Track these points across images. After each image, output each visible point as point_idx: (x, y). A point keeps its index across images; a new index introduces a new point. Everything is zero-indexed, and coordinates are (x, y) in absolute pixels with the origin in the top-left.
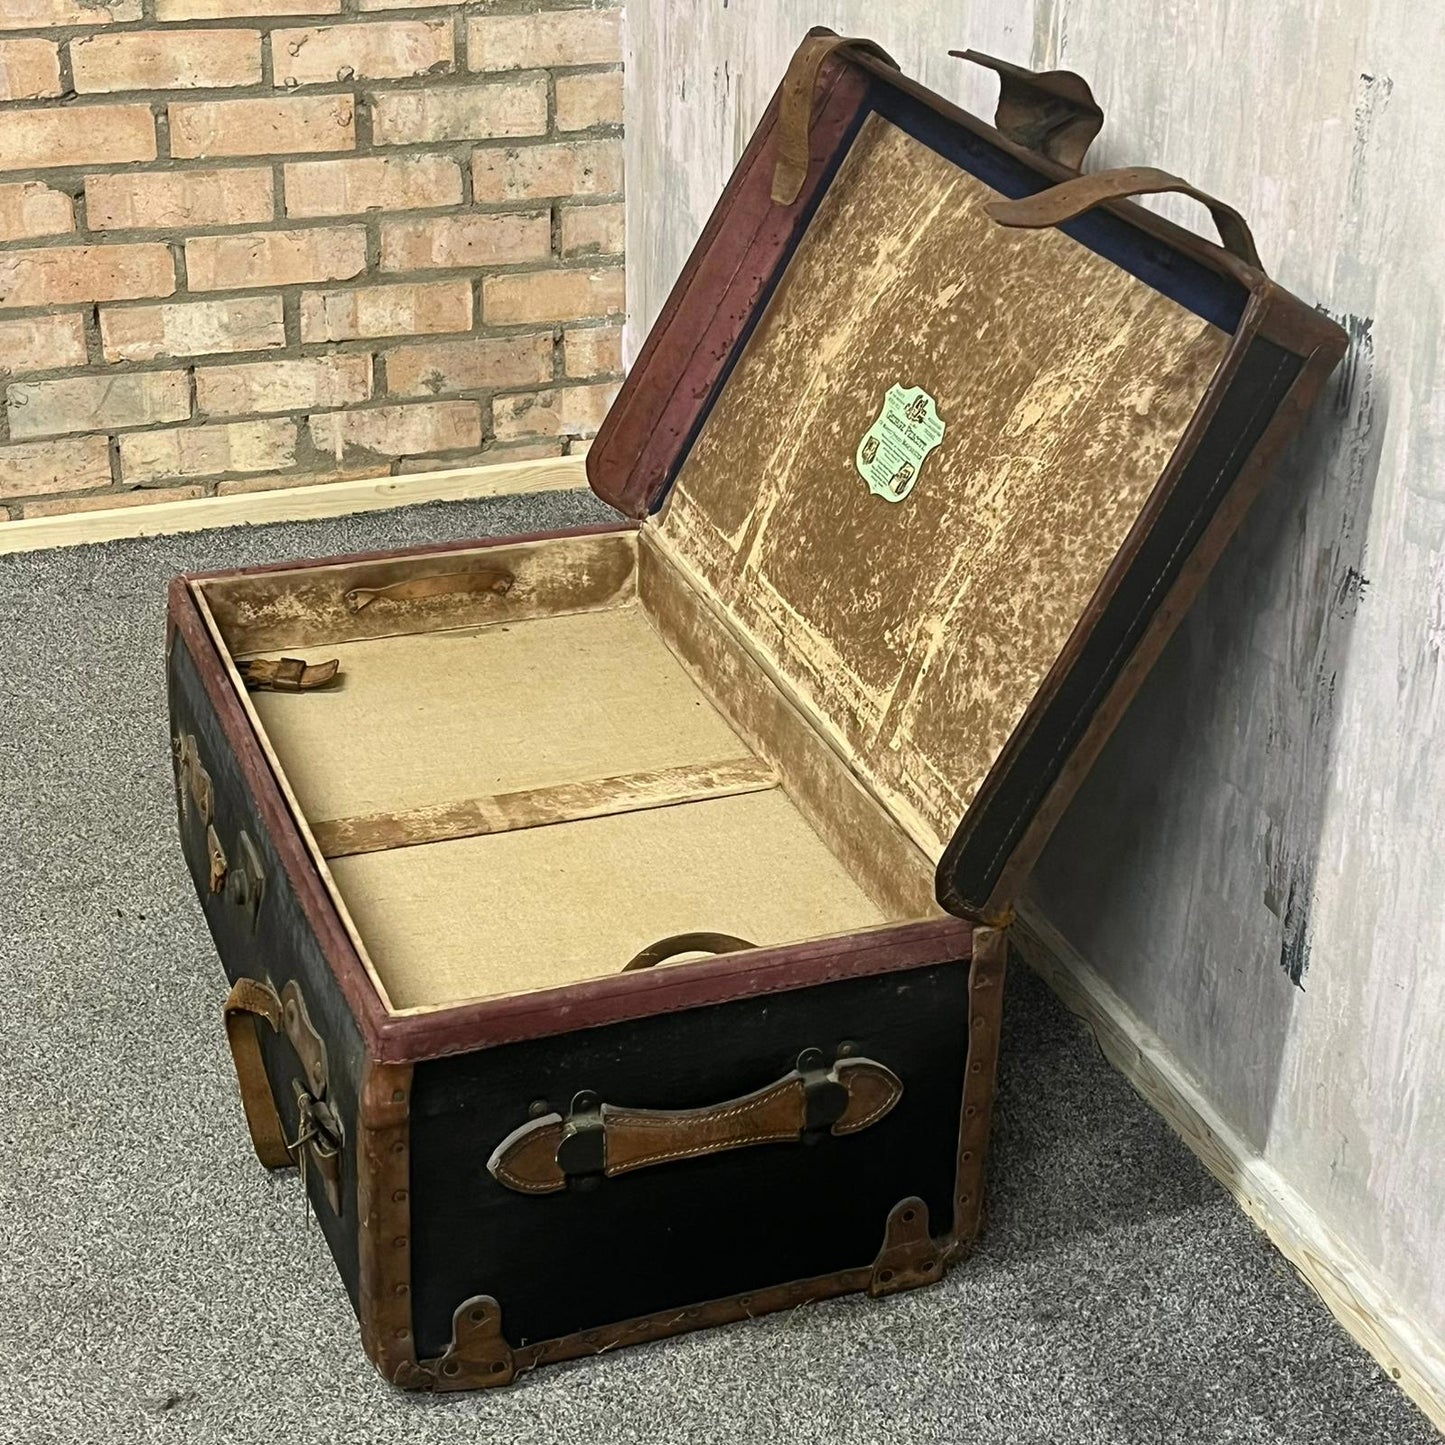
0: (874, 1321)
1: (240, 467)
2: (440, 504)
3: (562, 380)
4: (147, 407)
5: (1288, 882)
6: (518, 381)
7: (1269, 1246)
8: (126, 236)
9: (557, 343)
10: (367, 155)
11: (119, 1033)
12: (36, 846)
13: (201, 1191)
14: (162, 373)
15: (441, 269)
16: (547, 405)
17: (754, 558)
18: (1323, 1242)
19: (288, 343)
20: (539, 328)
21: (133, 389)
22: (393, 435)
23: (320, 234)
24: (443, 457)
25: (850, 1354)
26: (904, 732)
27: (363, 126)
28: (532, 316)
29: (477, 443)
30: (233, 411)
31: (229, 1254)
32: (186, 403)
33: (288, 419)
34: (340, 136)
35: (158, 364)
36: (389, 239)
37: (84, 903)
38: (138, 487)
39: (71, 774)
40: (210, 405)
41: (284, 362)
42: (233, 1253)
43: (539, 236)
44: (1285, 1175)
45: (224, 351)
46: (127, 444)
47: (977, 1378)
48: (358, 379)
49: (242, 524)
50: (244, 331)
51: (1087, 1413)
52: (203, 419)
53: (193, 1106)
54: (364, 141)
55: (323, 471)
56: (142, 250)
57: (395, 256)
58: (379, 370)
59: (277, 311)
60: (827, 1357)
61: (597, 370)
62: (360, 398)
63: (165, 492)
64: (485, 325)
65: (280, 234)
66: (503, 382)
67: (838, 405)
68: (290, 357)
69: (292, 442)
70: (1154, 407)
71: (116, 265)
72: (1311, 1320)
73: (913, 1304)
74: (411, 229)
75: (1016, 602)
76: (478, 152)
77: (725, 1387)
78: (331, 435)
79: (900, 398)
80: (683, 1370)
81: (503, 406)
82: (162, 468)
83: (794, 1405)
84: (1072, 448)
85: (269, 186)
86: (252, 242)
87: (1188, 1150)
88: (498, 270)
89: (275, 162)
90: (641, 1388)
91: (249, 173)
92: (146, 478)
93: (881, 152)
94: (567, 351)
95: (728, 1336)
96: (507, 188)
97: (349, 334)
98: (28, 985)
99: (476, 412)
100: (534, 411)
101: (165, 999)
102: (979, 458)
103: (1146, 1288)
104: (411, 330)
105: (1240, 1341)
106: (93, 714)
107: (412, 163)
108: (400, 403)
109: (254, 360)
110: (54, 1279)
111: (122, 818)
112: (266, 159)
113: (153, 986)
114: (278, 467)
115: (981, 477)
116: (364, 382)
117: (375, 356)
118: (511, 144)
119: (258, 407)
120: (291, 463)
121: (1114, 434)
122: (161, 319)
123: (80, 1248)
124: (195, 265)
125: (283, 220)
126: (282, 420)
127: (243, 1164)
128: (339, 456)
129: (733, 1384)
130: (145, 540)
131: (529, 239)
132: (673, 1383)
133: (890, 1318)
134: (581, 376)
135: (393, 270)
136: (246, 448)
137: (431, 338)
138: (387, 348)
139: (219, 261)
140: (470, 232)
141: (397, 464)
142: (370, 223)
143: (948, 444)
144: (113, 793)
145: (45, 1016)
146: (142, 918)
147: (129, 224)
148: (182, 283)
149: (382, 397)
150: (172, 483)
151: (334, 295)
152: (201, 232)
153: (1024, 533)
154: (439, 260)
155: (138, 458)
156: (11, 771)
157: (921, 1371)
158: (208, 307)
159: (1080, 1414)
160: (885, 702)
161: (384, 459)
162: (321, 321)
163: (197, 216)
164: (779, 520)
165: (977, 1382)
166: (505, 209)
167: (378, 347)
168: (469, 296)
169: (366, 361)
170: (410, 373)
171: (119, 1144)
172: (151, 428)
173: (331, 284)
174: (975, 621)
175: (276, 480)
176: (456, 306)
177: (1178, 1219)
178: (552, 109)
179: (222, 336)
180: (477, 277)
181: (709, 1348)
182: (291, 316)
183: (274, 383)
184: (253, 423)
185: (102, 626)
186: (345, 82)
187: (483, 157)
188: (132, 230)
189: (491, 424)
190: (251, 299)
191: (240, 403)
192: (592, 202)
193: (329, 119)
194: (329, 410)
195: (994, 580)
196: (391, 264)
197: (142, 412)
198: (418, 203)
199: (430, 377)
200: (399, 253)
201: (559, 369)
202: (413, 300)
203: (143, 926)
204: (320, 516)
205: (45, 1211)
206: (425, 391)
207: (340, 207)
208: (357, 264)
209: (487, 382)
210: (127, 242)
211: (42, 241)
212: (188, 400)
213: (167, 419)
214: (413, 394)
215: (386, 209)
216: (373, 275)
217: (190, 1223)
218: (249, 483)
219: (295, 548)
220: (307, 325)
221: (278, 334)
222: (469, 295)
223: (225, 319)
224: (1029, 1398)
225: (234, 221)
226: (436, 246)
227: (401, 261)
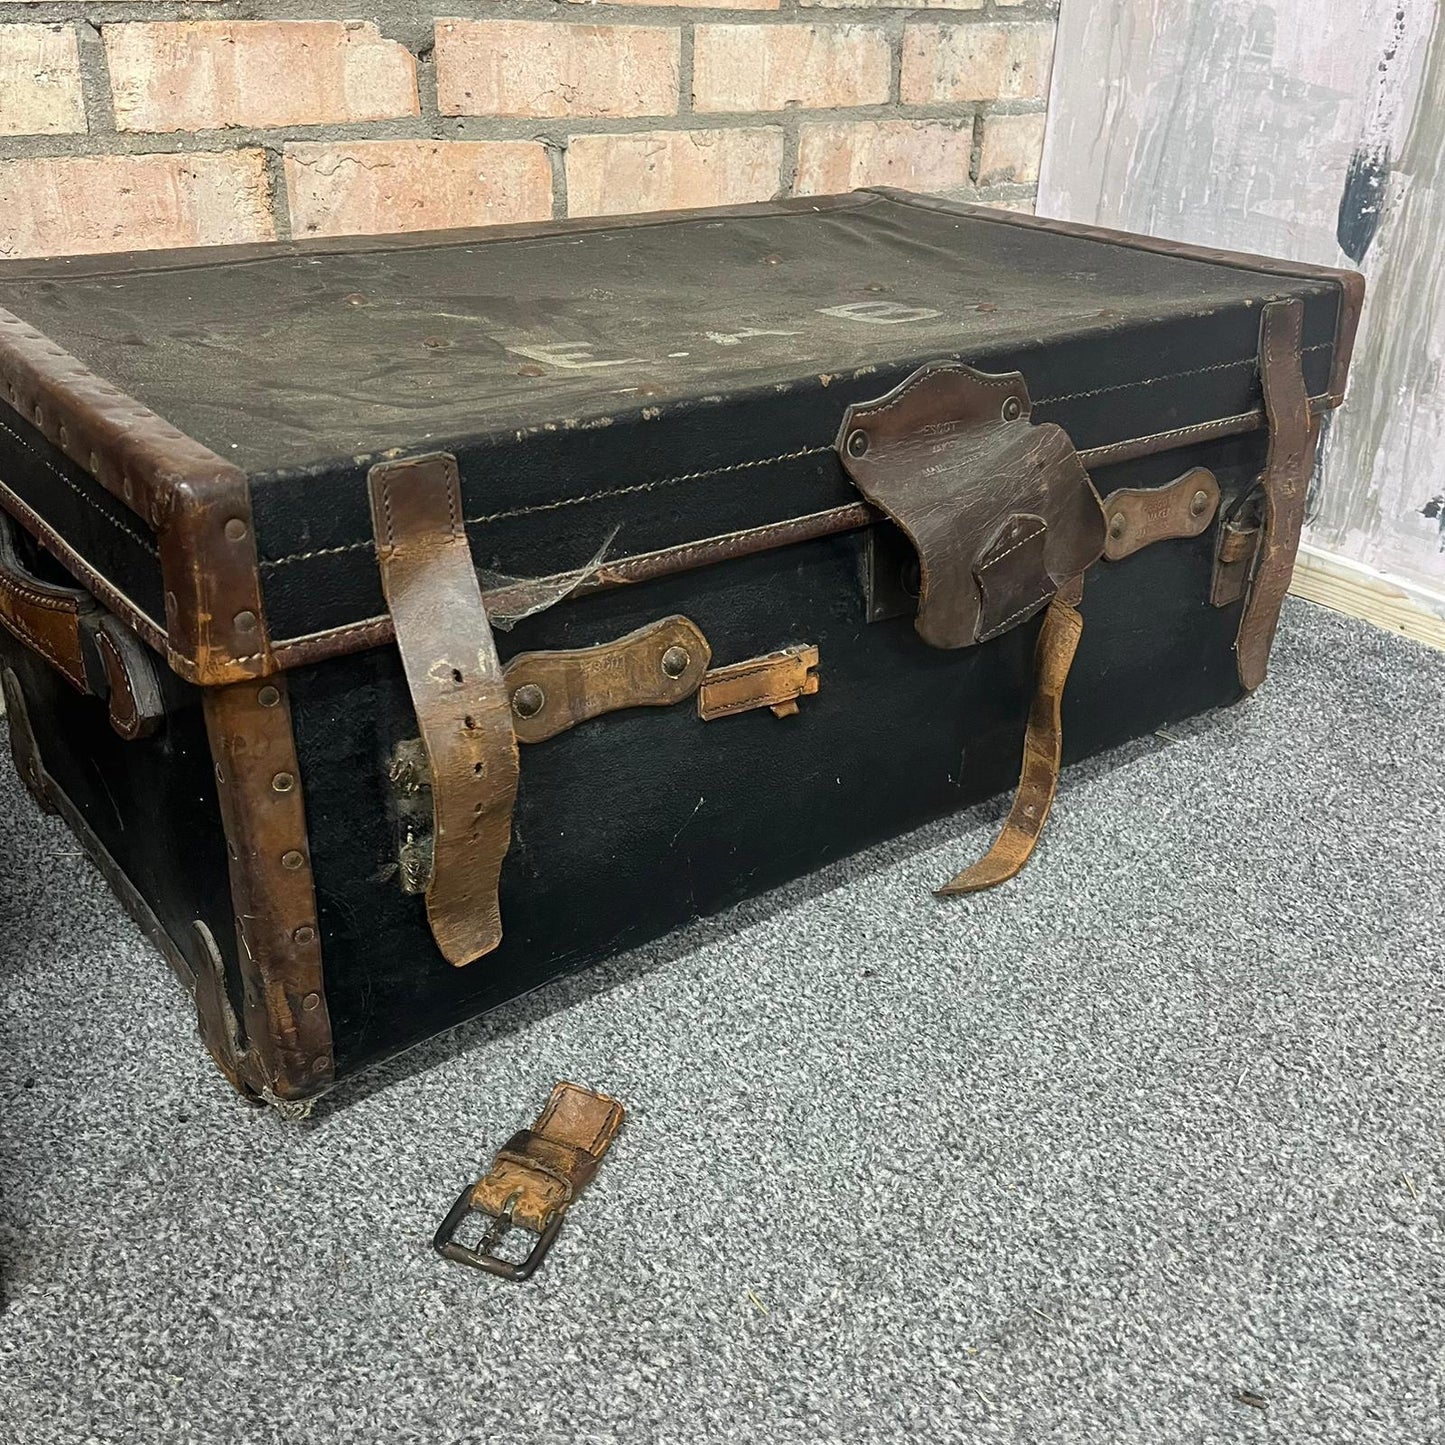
8: (490, 126)
10: (790, 20)
23: (731, 138)
36: (807, 151)
43: (959, 155)
56: (510, 153)
57: (811, 176)
65: (685, 136)
71: (474, 175)
74: (832, 137)
76: (913, 28)
85: (675, 59)
86: (651, 146)
89: (685, 19)
96: (935, 84)
107: (840, 37)
112: (674, 14)
118: (946, 19)
124: (579, 178)
125: (689, 117)
131: (949, 158)
135: (806, 195)
139: (609, 174)
140: (891, 144)
142: (788, 125)
147: (493, 108)
152: (591, 126)
163: (584, 101)
166: (931, 114)
187: (917, 35)
188: (501, 118)
192: (1017, 110)
196: (807, 187)
198: (841, 99)
200: (816, 170)
207: (756, 97)
208: (769, 185)
210: (491, 138)
211: (371, 129)
215: (806, 105)
225: (629, 112)
226: (855, 164)
227: (816, 184)
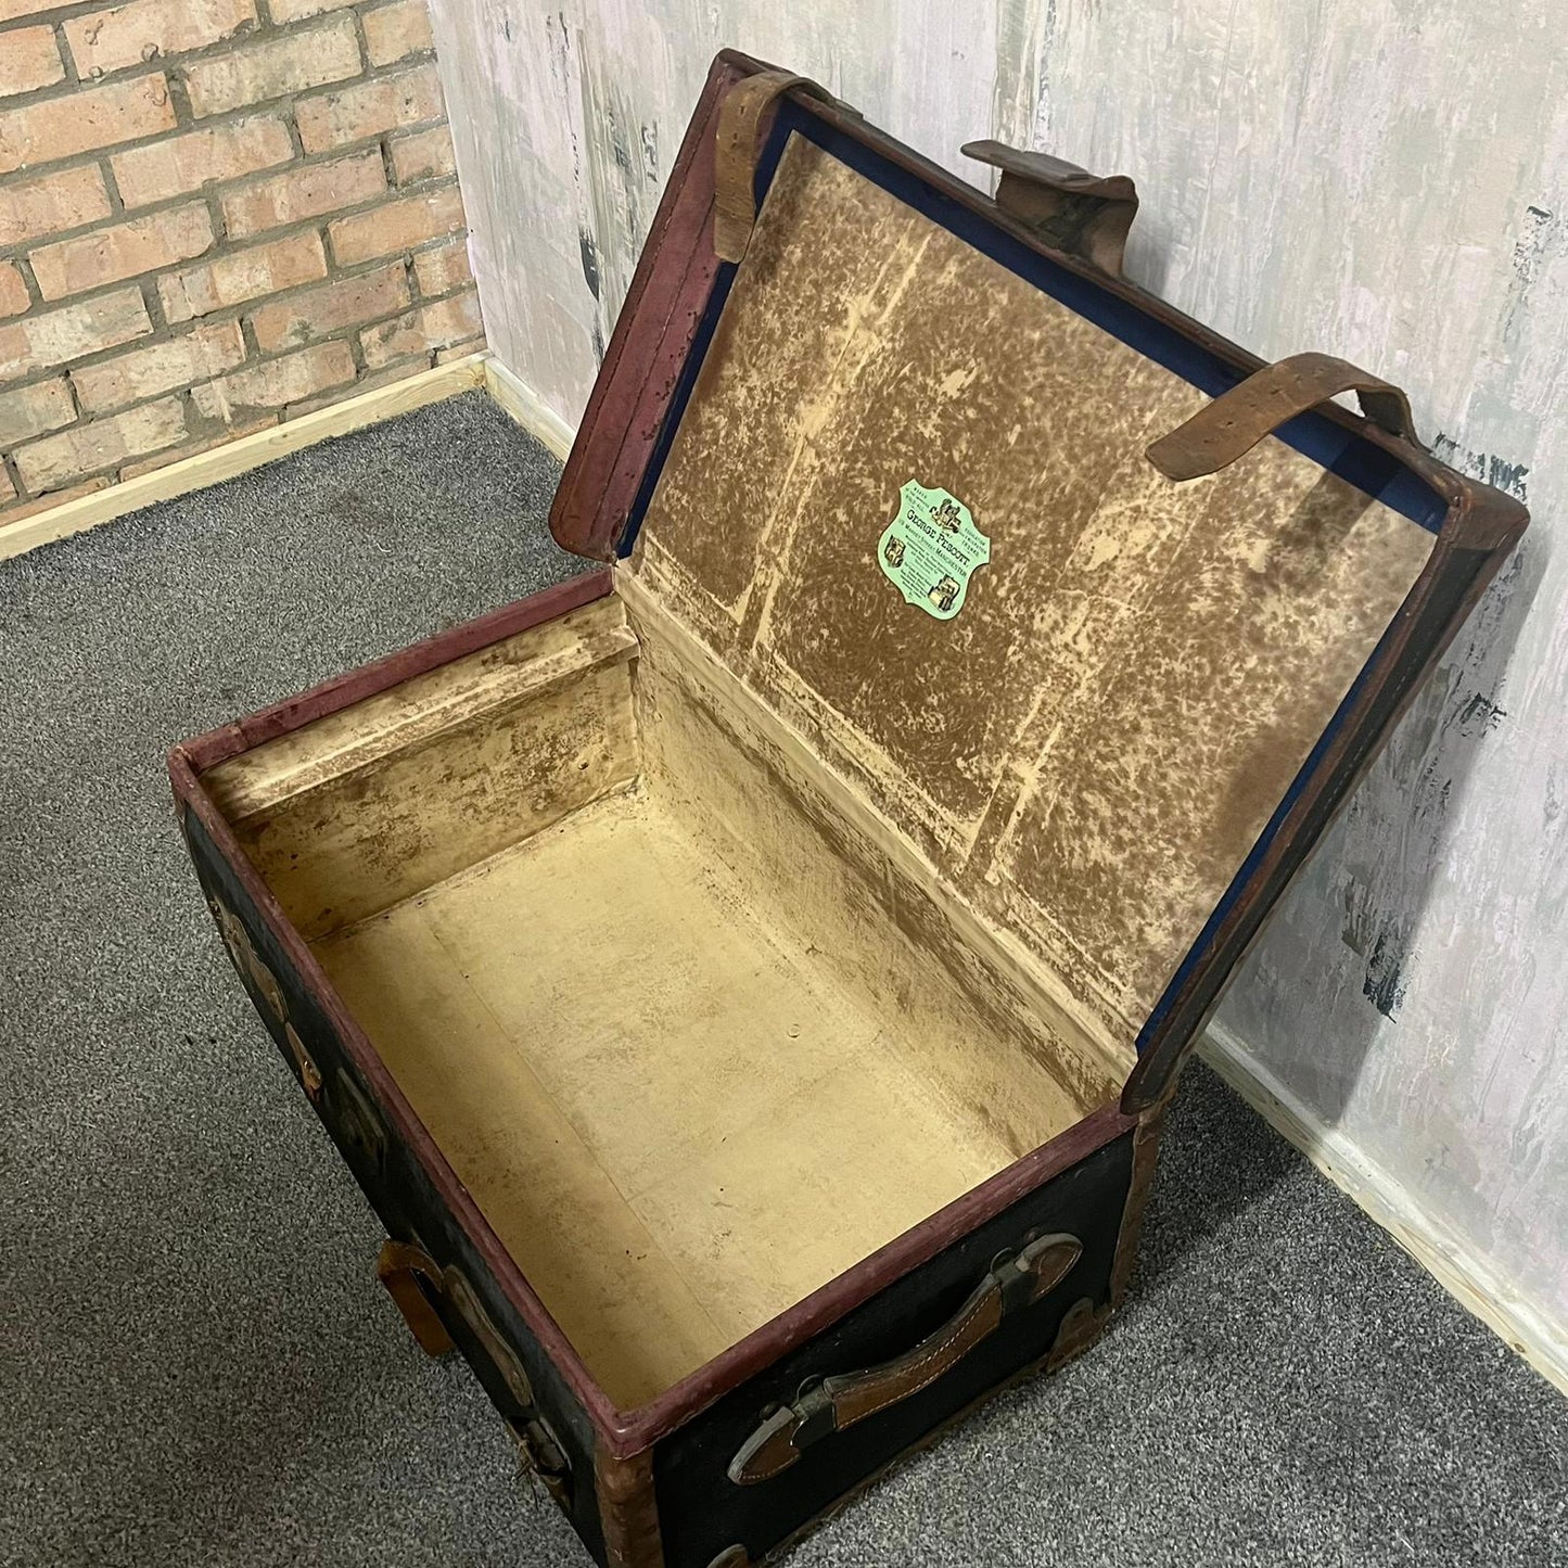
0: (1055, 1400)
1: (136, 452)
2: (332, 441)
3: (419, 302)
4: (32, 419)
5: (1376, 933)
6: (378, 312)
7: (1361, 1216)
9: (409, 268)
10: (189, 131)
11: (238, 1201)
12: (79, 967)
13: (382, 1395)
14: (39, 385)
15: (287, 225)
16: (410, 326)
17: (764, 633)
18: (1420, 1221)
19: (155, 329)
20: (388, 260)
21: (13, 407)
22: (273, 388)
23: (161, 219)
24: (324, 396)
25: (1047, 1448)
26: (1000, 869)
27: (179, 102)
28: (380, 250)
29: (353, 376)
30: (116, 401)
31: (435, 1473)
32: (68, 407)
33: (172, 397)
34: (159, 117)
35: (32, 378)
36: (231, 208)
37: (150, 1033)
38: (44, 493)
39: (85, 863)
40: (95, 401)
41: (156, 347)
42: (439, 1469)
43: (374, 173)
44: (1364, 1148)
45: (95, 350)
46: (22, 458)
47: (1167, 1448)
48: (230, 345)
49: (152, 503)
50: (111, 326)
51: (1276, 1467)
52: (90, 417)
53: (339, 1282)
54: (185, 117)
55: (214, 436)
57: (241, 223)
58: (248, 332)
59: (137, 300)
60: (1028, 1459)
61: (449, 285)
62: (236, 362)
63: (71, 491)
64: (339, 268)
65: (122, 228)
66: (365, 316)
67: (838, 490)
68: (161, 341)
69: (180, 416)
70: (1273, 566)
72: (1424, 1295)
73: (1082, 1369)
74: (250, 194)
75: (1131, 763)
76: (300, 105)
77: (950, 1523)
78: (217, 401)
79: (920, 500)
80: (905, 1512)
81: (370, 337)
82: (62, 471)
83: (1019, 1529)
84: (1168, 598)
85: (99, 183)
86: (96, 242)
87: (1253, 1111)
88: (340, 214)
89: (100, 156)
90: (876, 1546)
91: (75, 173)
92: (49, 483)
93: (818, 187)
94: (419, 275)
95: (932, 1456)
96: (335, 134)
97: (211, 305)
98: (128, 1158)
99: (346, 349)
100: (399, 334)
101: (268, 1145)
102: (1046, 585)
103: (1274, 1294)
104: (270, 289)
105: (1374, 1339)
106: (83, 779)
107: (237, 129)
108: (276, 358)
109: (127, 352)
110: (274, 1555)
111: (153, 911)
112: (89, 155)
113: (251, 1130)
114: (173, 442)
115: (1052, 611)
116: (236, 347)
117: (241, 322)
118: (329, 90)
119: (139, 394)
120: (184, 435)
121: (1223, 587)
122: (24, 335)
123: (288, 1505)
124: (45, 275)
125: (122, 213)
126: (165, 401)
127: (411, 1348)
128: (228, 418)
129: (955, 1517)
130: (64, 542)
131: (364, 178)
132: (902, 1531)
133: (1067, 1392)
134: (435, 293)
135: (240, 236)
136: (137, 433)
137: (292, 291)
138: (250, 310)
139: (68, 265)
140: (306, 185)
141: (283, 413)
142: (210, 196)
143: (998, 565)
144: (134, 879)
145: (159, 1197)
146: (213, 1041)
148: (36, 295)
149: (257, 356)
150: (76, 481)
151: (189, 274)
152: (43, 241)
153: (1124, 686)
154: (284, 216)
155: (36, 467)
156: (25, 873)
157: (1116, 1454)
158: (69, 312)
159: (1269, 1469)
160: (972, 829)
161: (269, 411)
162: (181, 302)
163: (33, 228)
164: (787, 603)
165: (1169, 1453)
166: (336, 154)
167: (242, 312)
168: (319, 246)
169: (234, 326)
170: (277, 327)
171: (283, 1352)
172: (41, 437)
173: (184, 263)
174: (1075, 772)
175: (176, 454)
176: (310, 256)
177: (1272, 1198)
178: (363, 47)
179: (88, 338)
180: (322, 225)
181: (918, 1479)
182: (152, 302)
183: (151, 368)
184: (139, 409)
185: (55, 661)
186: (152, 61)
187: (305, 108)
189: (362, 355)
190: (107, 296)
191: (121, 395)
192: (418, 129)
193: (144, 101)
194: (209, 379)
195: (1094, 733)
196: (238, 231)
197: (30, 425)
198: (251, 166)
199: (298, 327)
200: (243, 219)
201: (415, 291)
202: (265, 262)
203: (216, 1051)
204: (222, 478)
205: (238, 1463)
206: (295, 341)
207: (176, 187)
208: (204, 239)
209: (352, 319)
212: (71, 403)
213: (55, 426)
214: (285, 346)
215: (222, 178)
216: (224, 246)
217: (385, 1441)
218: (149, 463)
219: (212, 523)
220: (170, 308)
221: (144, 323)
222: (319, 244)
223: (88, 320)
224: (1221, 1461)
225: (72, 224)
226: (277, 205)
227: (247, 226)
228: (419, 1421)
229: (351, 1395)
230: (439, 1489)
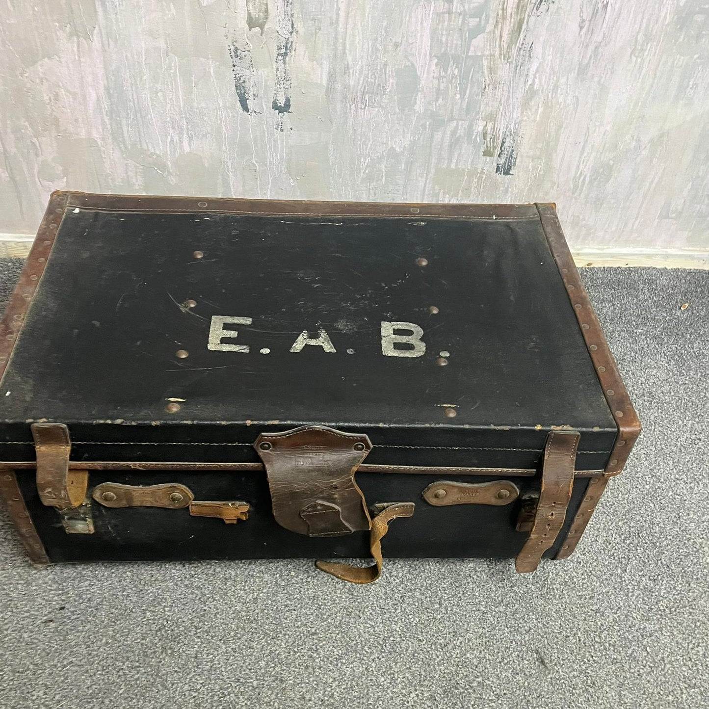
5: (500, 140)
37: (19, 642)
228: (396, 610)
229: (360, 634)
230: (439, 617)
